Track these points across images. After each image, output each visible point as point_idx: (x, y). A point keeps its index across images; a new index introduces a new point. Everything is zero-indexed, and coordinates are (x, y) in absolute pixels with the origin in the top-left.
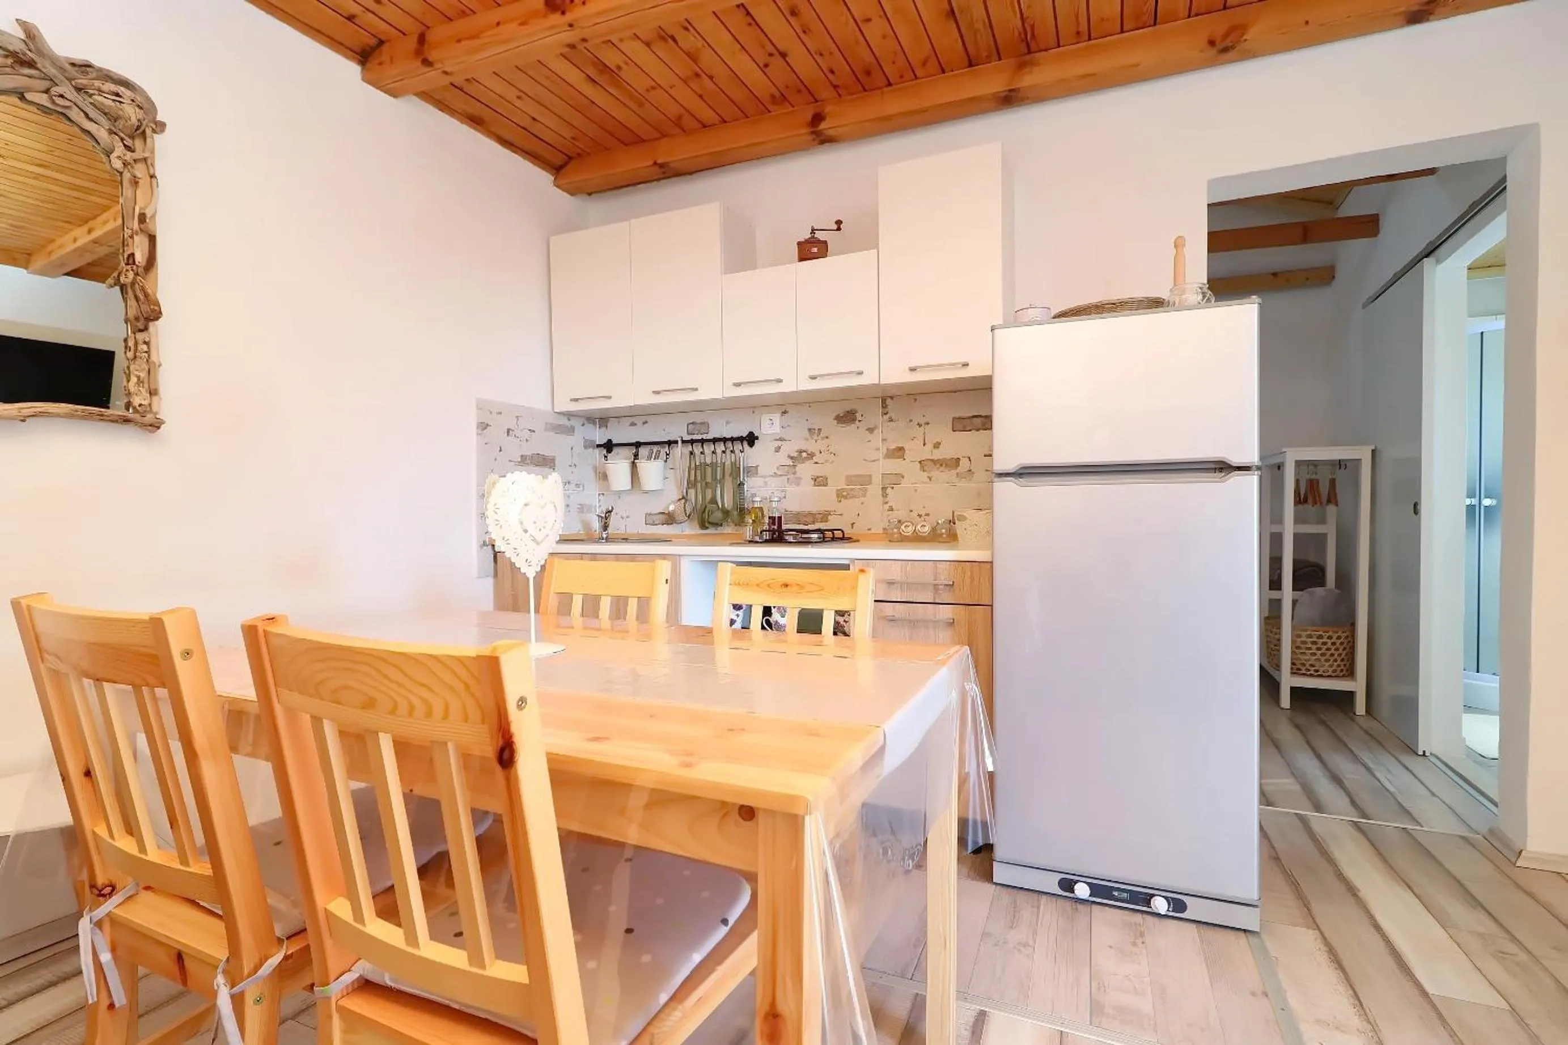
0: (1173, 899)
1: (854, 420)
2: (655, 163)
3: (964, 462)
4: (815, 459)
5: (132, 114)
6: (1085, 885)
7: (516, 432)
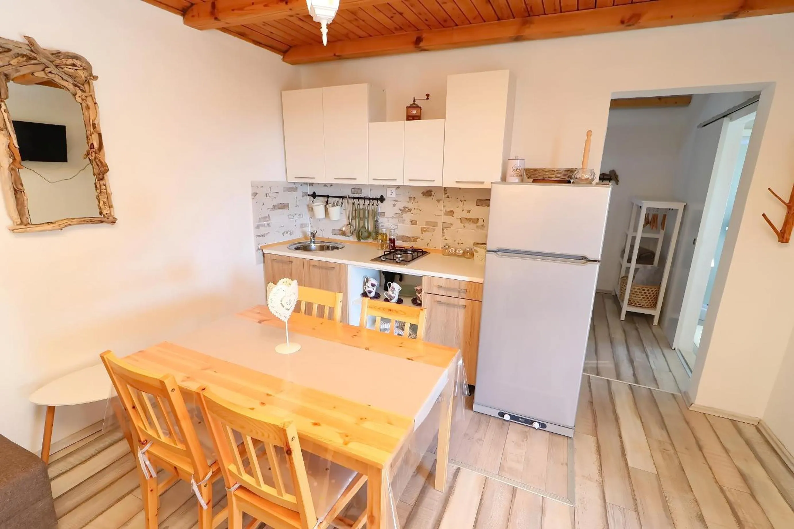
0: (542, 423)
1: (430, 195)
2: (335, 55)
3: (481, 221)
4: (412, 212)
5: (82, 74)
6: (508, 415)
7: (270, 195)
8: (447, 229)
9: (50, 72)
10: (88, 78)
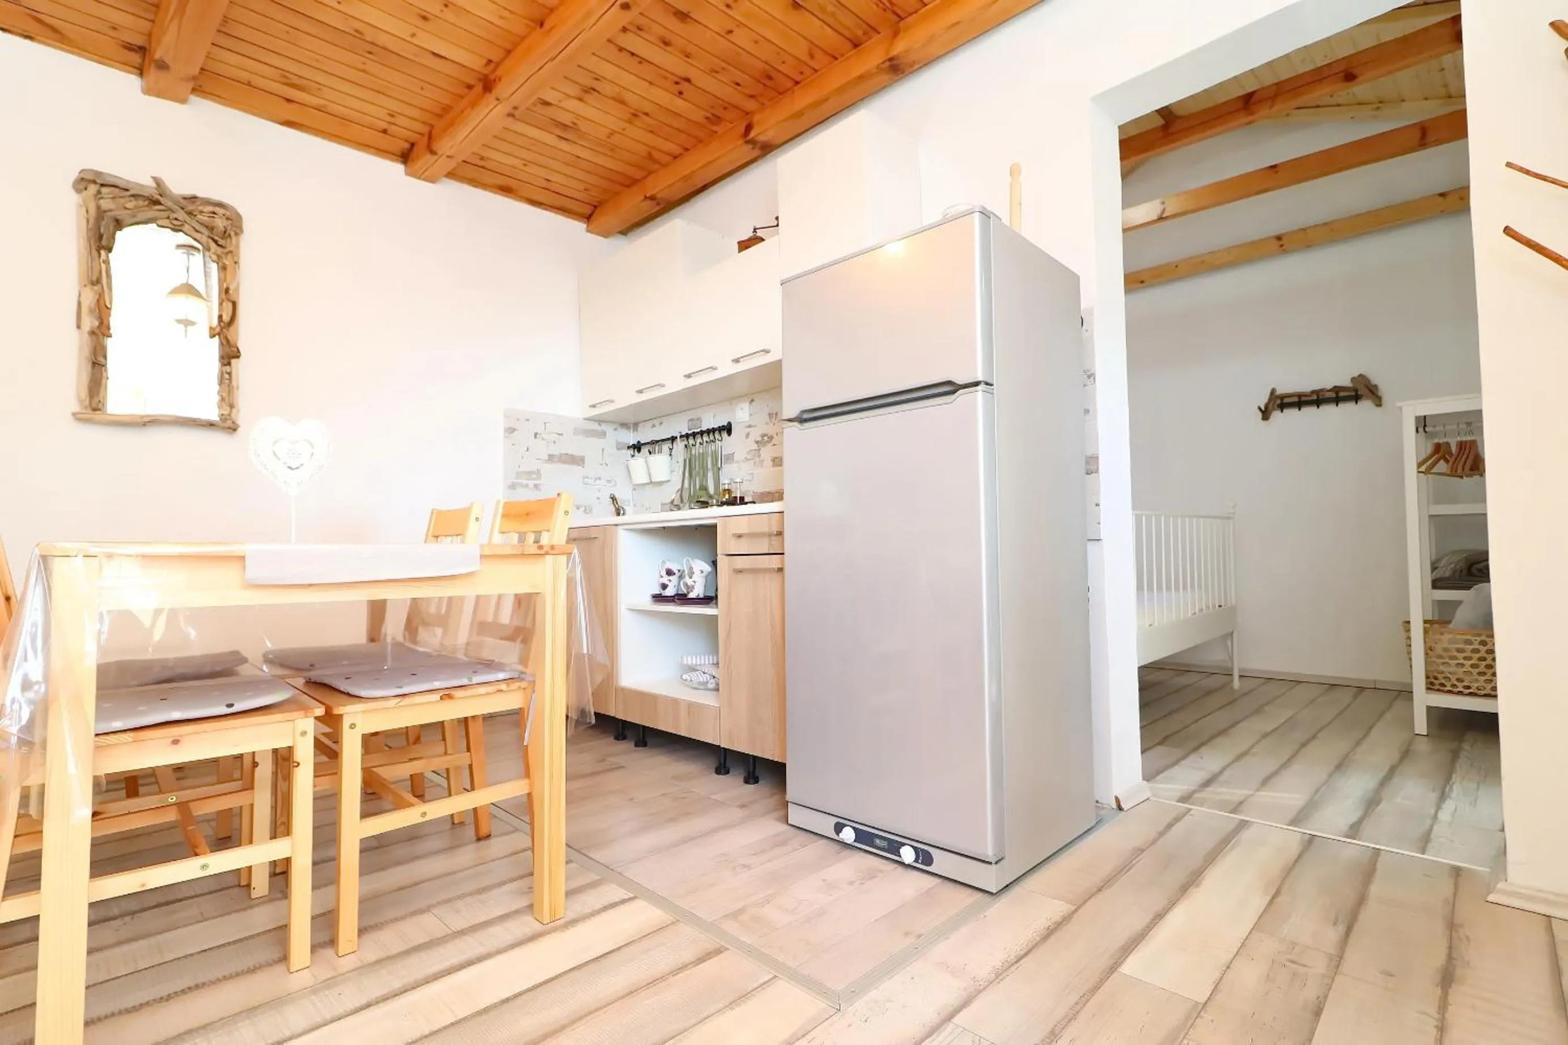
0: (923, 850)
2: (646, 197)
4: (774, 441)
5: (220, 223)
6: (851, 829)
7: (544, 435)
9: (176, 219)
10: (229, 228)
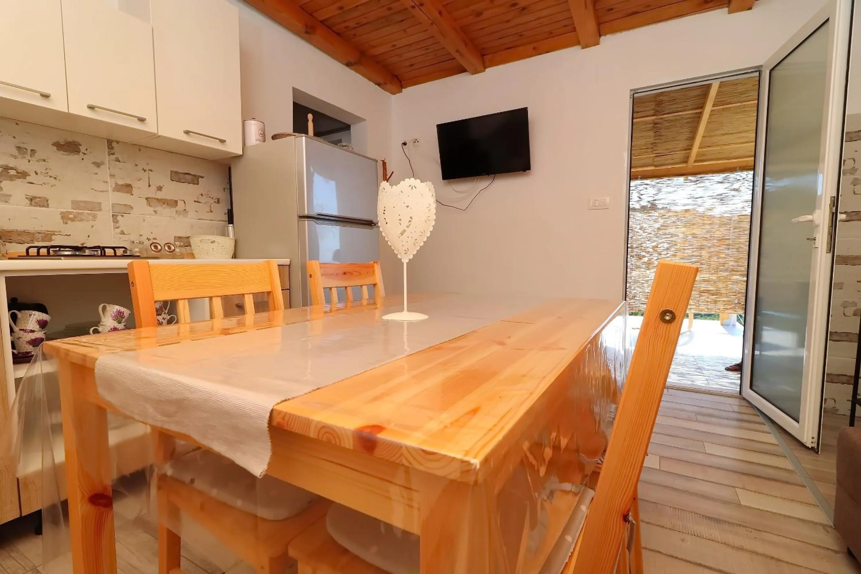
1: (77, 151)
3: (180, 203)
4: (29, 179)
8: (123, 216)
